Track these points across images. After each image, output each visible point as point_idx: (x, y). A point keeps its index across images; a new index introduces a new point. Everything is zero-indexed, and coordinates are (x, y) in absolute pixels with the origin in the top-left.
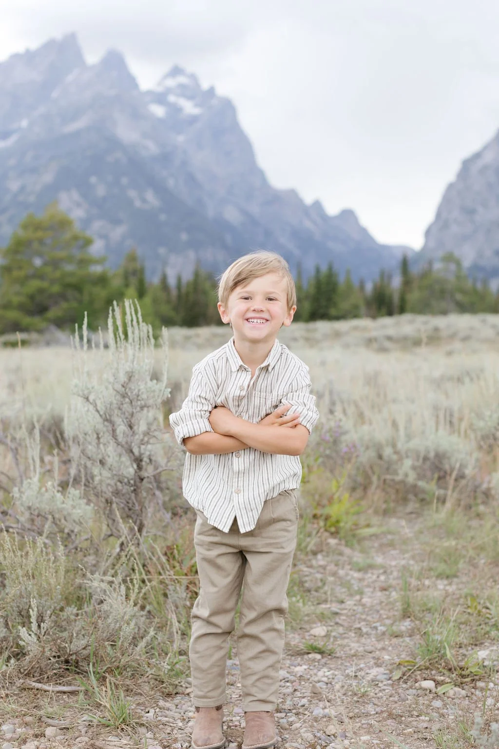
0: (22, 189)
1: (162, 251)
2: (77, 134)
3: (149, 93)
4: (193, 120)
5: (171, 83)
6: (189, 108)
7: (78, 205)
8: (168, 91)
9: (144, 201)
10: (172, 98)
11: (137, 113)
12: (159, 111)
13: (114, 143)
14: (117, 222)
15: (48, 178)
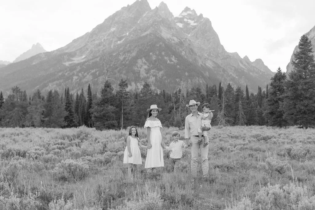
0: (125, 58)
1: (178, 80)
2: (147, 35)
3: (177, 18)
4: (195, 27)
5: (185, 14)
6: (192, 23)
7: (145, 64)
8: (184, 17)
9: (171, 61)
10: (185, 20)
11: (170, 27)
12: (180, 25)
13: (161, 39)
14: (159, 70)
15: (134, 54)
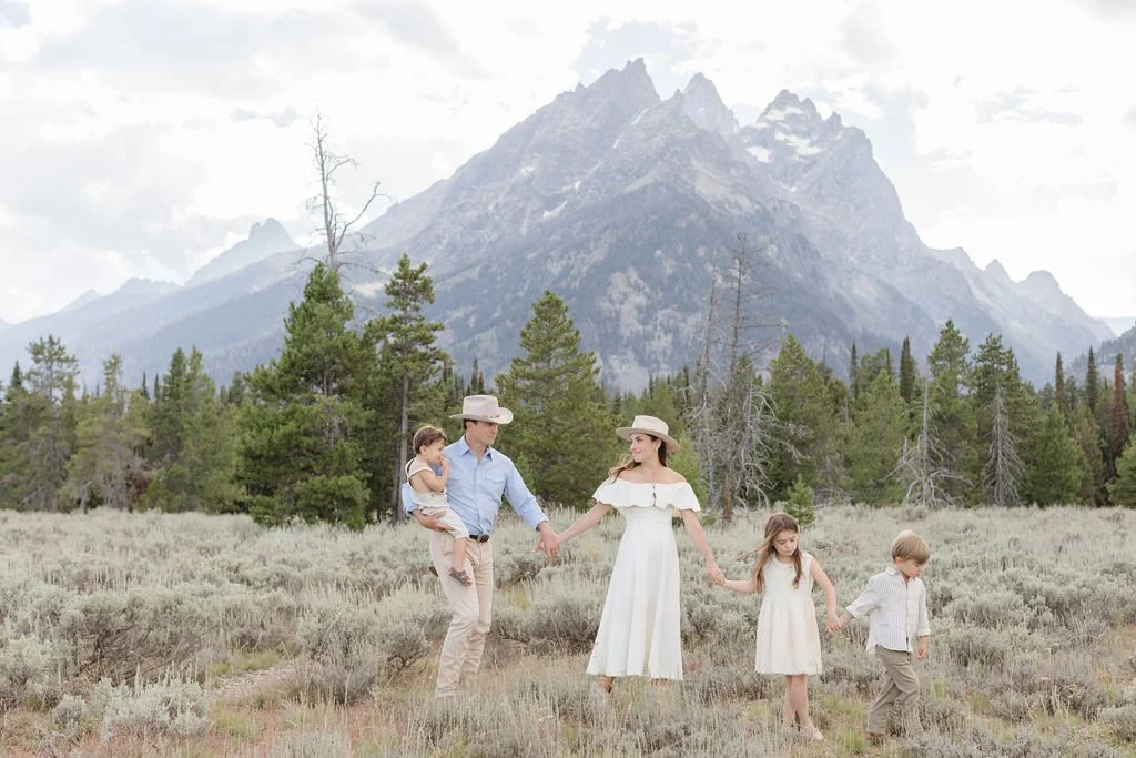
0: (566, 271)
2: (643, 191)
3: (749, 130)
4: (812, 161)
5: (777, 115)
6: (803, 147)
7: (638, 289)
8: (774, 126)
9: (729, 277)
10: (780, 136)
11: (724, 160)
12: (762, 155)
13: (693, 203)
14: (690, 309)
15: (598, 255)
